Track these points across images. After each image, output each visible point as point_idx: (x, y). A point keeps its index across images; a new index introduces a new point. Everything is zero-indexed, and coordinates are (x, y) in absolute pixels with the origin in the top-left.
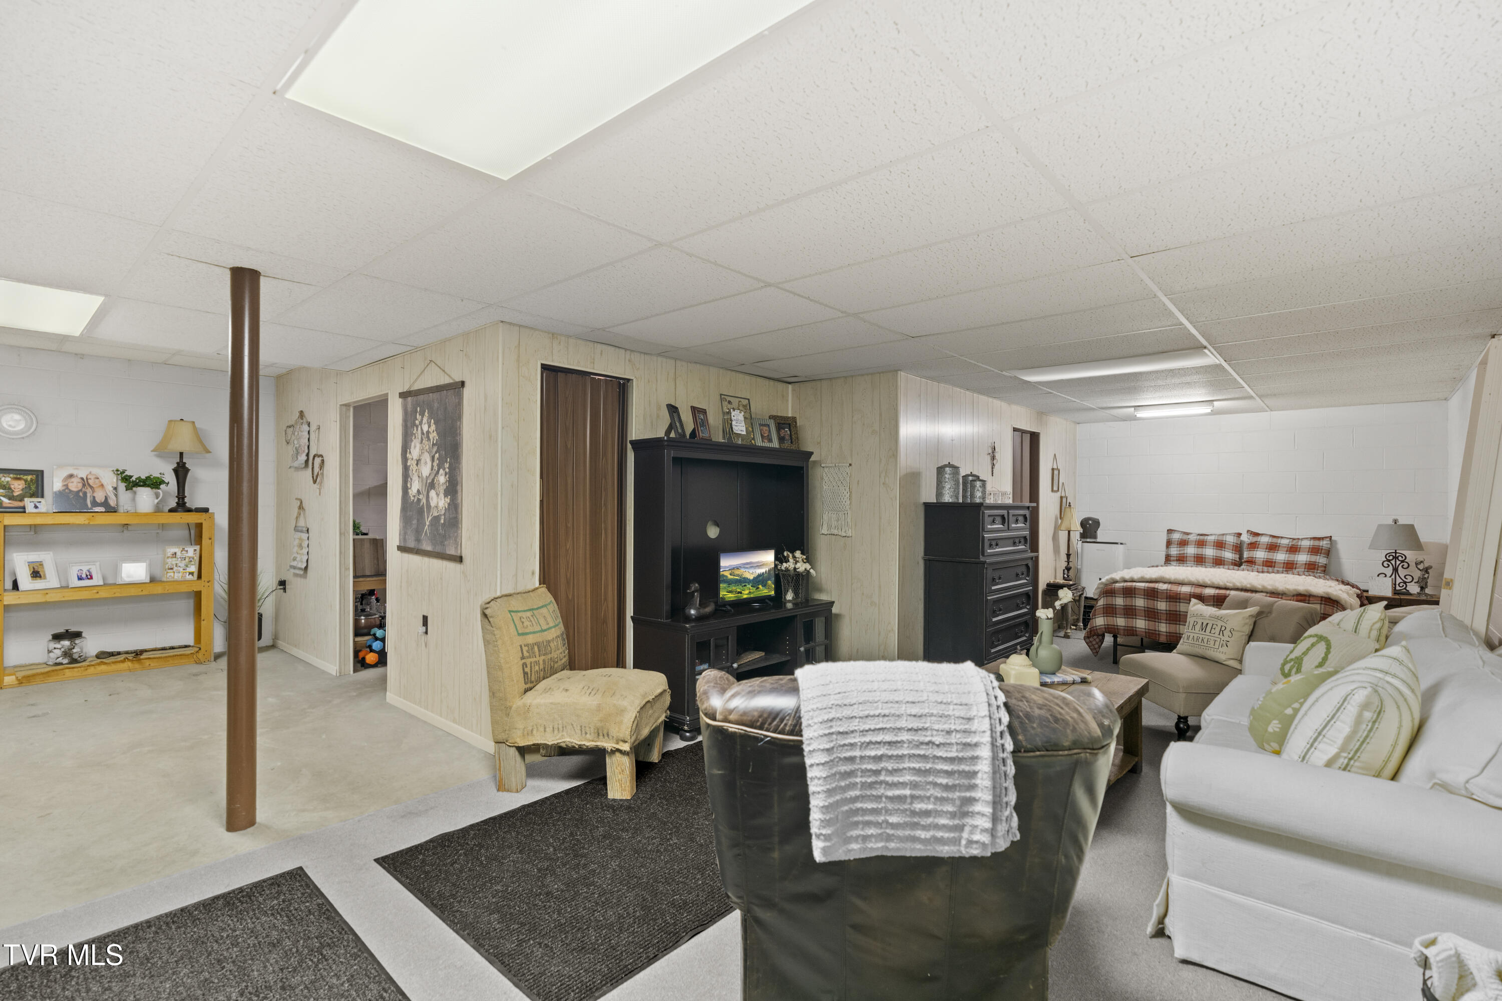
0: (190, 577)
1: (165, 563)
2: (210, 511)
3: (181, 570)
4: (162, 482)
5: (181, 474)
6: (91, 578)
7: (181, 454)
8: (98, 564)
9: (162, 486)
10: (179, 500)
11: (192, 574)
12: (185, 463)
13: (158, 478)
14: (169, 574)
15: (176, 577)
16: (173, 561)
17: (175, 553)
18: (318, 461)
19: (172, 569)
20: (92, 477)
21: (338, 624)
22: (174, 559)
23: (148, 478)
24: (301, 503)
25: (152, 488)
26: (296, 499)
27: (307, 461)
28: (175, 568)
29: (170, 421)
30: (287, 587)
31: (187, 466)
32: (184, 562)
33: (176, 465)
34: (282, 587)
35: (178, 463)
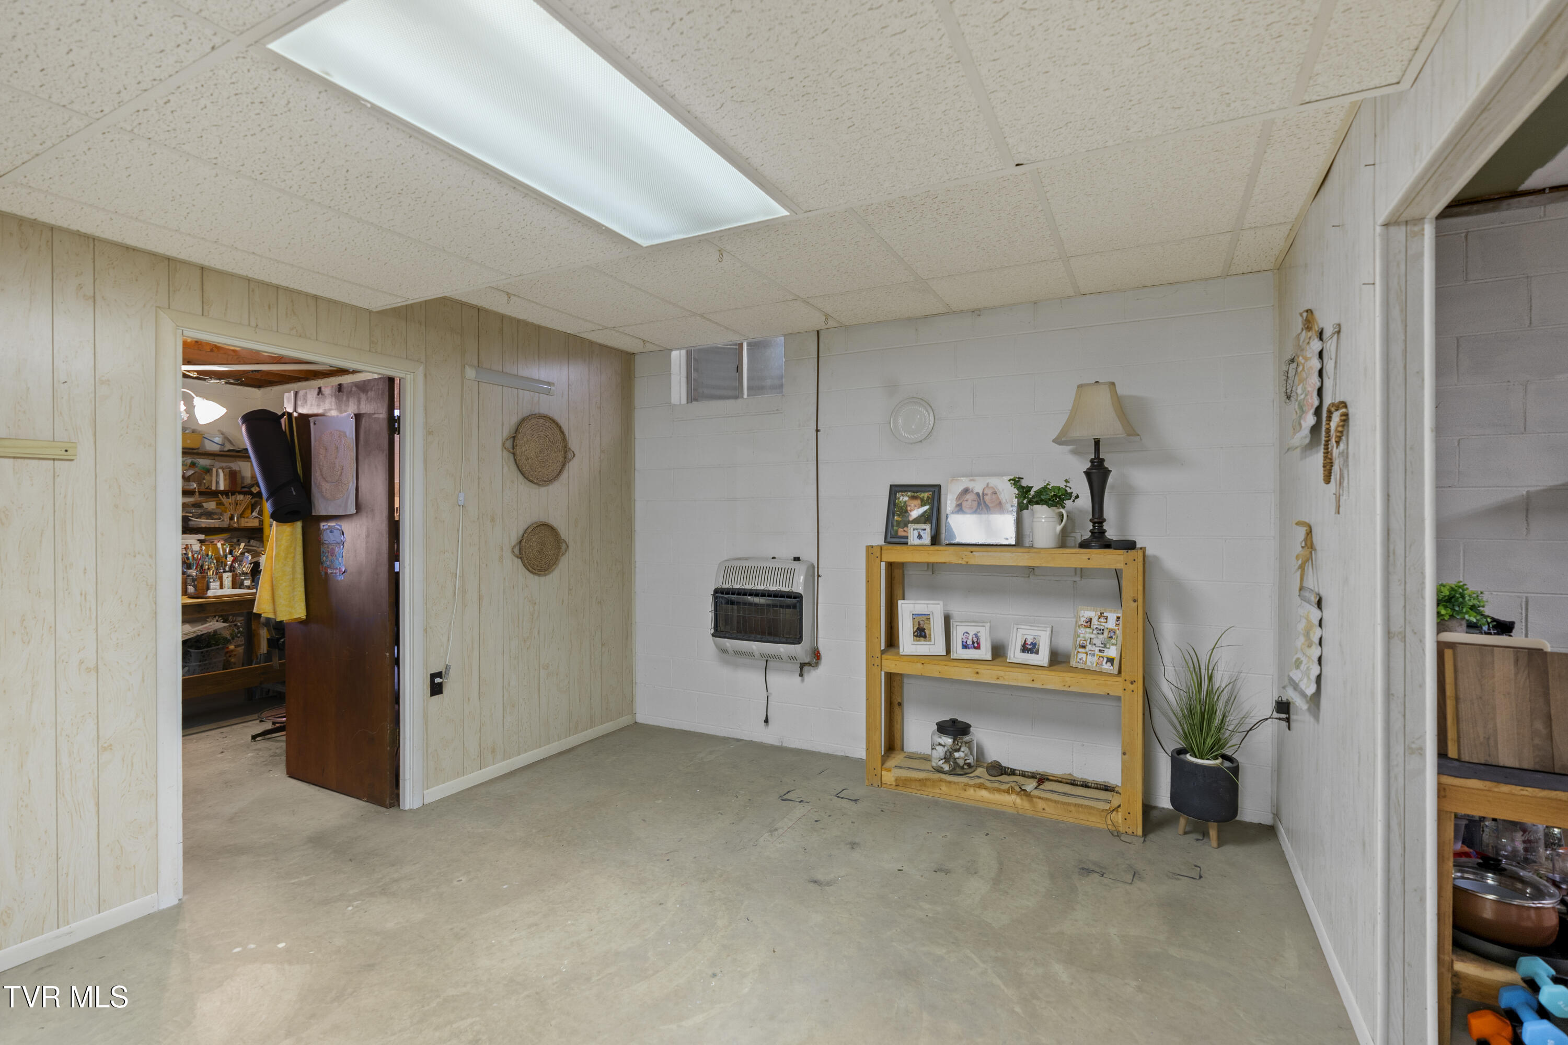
0: (1107, 667)
1: (1077, 636)
2: (1138, 546)
3: (1097, 649)
4: (1068, 495)
5: (1095, 478)
6: (978, 648)
7: (1097, 443)
8: (988, 625)
9: (1068, 503)
10: (1094, 526)
11: (1111, 660)
12: (1103, 460)
13: (1059, 488)
14: (1080, 656)
15: (1088, 663)
16: (1085, 633)
17: (1090, 620)
18: (1336, 418)
19: (1084, 647)
20: (989, 492)
21: (1380, 919)
22: (1088, 630)
23: (1045, 489)
24: (1310, 532)
25: (1049, 506)
26: (1298, 524)
27: (1315, 429)
28: (1089, 647)
29: (1080, 386)
30: (1293, 717)
31: (1106, 464)
32: (1101, 636)
33: (1089, 465)
34: (1284, 716)
35: (1092, 461)
